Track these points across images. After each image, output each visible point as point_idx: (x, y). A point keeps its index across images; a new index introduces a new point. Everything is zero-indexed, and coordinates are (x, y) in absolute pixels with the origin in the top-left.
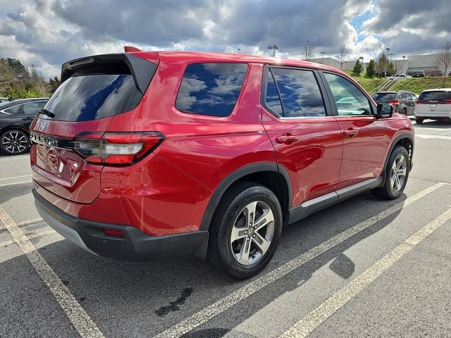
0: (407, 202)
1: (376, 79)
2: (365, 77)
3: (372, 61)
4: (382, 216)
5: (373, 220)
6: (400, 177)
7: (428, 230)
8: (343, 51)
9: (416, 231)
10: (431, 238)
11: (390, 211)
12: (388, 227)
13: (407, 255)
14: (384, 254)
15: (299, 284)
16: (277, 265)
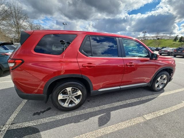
0: (162, 94)
1: (182, 43)
2: (178, 42)
3: (182, 37)
4: (144, 98)
5: (138, 99)
6: (162, 84)
7: (161, 113)
8: (172, 33)
9: (154, 112)
10: (159, 118)
11: (150, 97)
12: (141, 105)
13: (138, 125)
14: (127, 120)
15: (81, 121)
16: (84, 109)
